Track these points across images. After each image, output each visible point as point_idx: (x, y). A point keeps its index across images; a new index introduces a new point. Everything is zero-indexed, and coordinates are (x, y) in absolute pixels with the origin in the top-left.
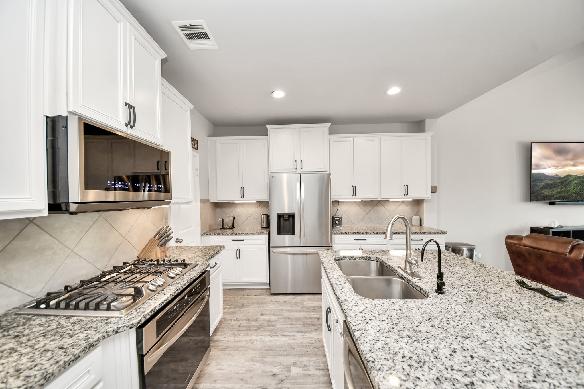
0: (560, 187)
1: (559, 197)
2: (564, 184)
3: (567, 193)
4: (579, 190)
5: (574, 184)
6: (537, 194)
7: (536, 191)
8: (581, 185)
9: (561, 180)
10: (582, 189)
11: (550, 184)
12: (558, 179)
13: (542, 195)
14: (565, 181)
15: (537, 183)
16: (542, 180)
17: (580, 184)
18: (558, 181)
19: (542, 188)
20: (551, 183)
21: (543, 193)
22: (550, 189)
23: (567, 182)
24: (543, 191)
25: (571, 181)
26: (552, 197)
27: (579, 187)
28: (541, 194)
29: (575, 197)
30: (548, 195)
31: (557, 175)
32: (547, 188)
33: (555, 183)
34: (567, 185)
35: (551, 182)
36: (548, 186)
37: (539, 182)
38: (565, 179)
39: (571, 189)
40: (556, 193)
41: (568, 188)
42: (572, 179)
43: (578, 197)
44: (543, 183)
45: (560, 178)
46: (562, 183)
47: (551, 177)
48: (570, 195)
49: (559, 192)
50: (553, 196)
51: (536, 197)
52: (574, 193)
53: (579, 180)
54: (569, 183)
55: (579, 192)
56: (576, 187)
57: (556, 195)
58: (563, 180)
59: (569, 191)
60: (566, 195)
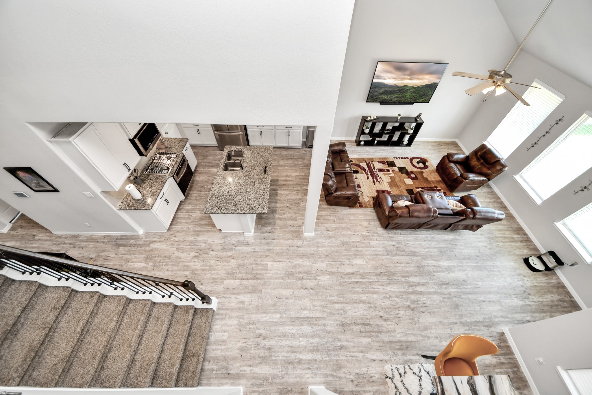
2: (402, 91)
6: (376, 98)
7: (375, 96)
8: (415, 93)
11: (389, 91)
14: (403, 90)
15: (377, 89)
16: (382, 88)
17: (414, 92)
18: (397, 89)
19: (381, 94)
23: (404, 91)
24: (382, 96)
25: (408, 90)
27: (414, 95)
31: (395, 85)
34: (404, 92)
36: (386, 93)
42: (408, 88)
44: (382, 90)
46: (399, 91)
47: (391, 86)
49: (397, 97)
53: (413, 90)
54: (406, 91)
55: (413, 97)
56: (411, 94)
60: (403, 100)
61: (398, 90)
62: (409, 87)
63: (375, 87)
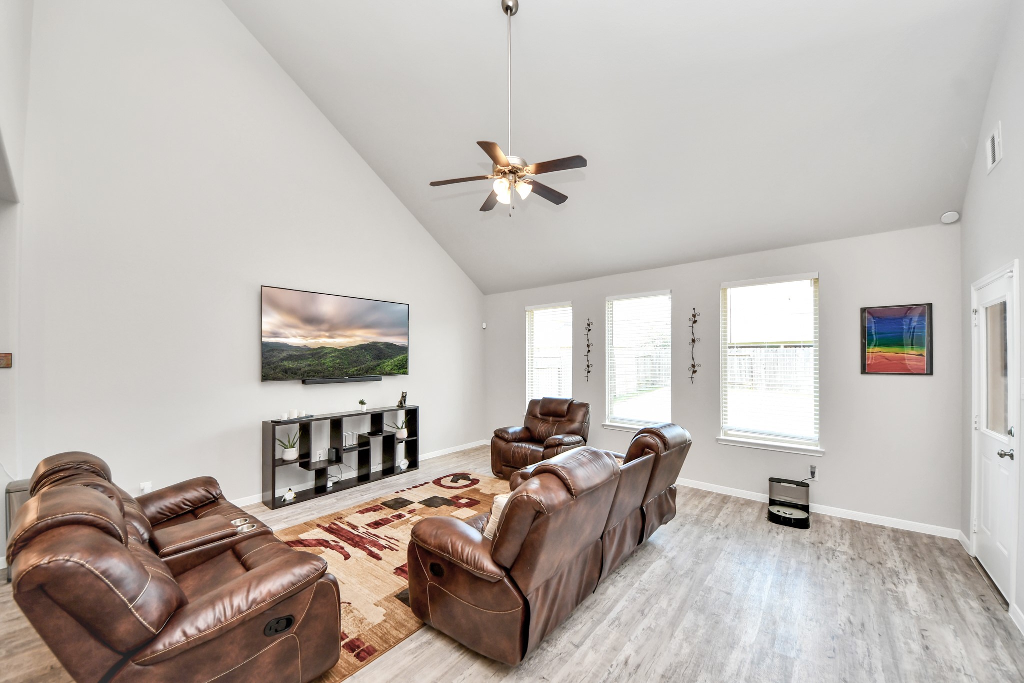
0: (310, 359)
1: (308, 370)
2: (317, 356)
3: (321, 366)
4: (337, 364)
5: (331, 357)
6: (274, 366)
7: (274, 363)
8: (341, 358)
9: (312, 352)
10: (343, 363)
11: (295, 355)
12: (307, 351)
13: (282, 367)
14: (318, 353)
15: (275, 353)
16: (283, 351)
17: (338, 357)
18: (308, 353)
19: (282, 360)
20: (297, 354)
21: (285, 366)
22: (296, 361)
24: (285, 363)
25: (326, 353)
26: (298, 370)
28: (280, 366)
29: (333, 372)
30: (292, 368)
32: (290, 360)
33: (304, 354)
34: (321, 357)
35: (295, 353)
36: (290, 358)
37: (279, 353)
38: (318, 351)
39: (327, 363)
40: (304, 366)
41: (323, 361)
42: (327, 351)
43: (337, 371)
44: (284, 354)
45: (310, 349)
47: (297, 348)
48: (325, 369)
49: (309, 365)
50: (300, 369)
51: (274, 370)
52: (331, 367)
53: (337, 353)
54: (323, 355)
55: (337, 365)
56: (334, 360)
57: (305, 368)
58: (315, 351)
59: (324, 364)
61: (309, 355)
62: (329, 350)
63: (273, 350)
